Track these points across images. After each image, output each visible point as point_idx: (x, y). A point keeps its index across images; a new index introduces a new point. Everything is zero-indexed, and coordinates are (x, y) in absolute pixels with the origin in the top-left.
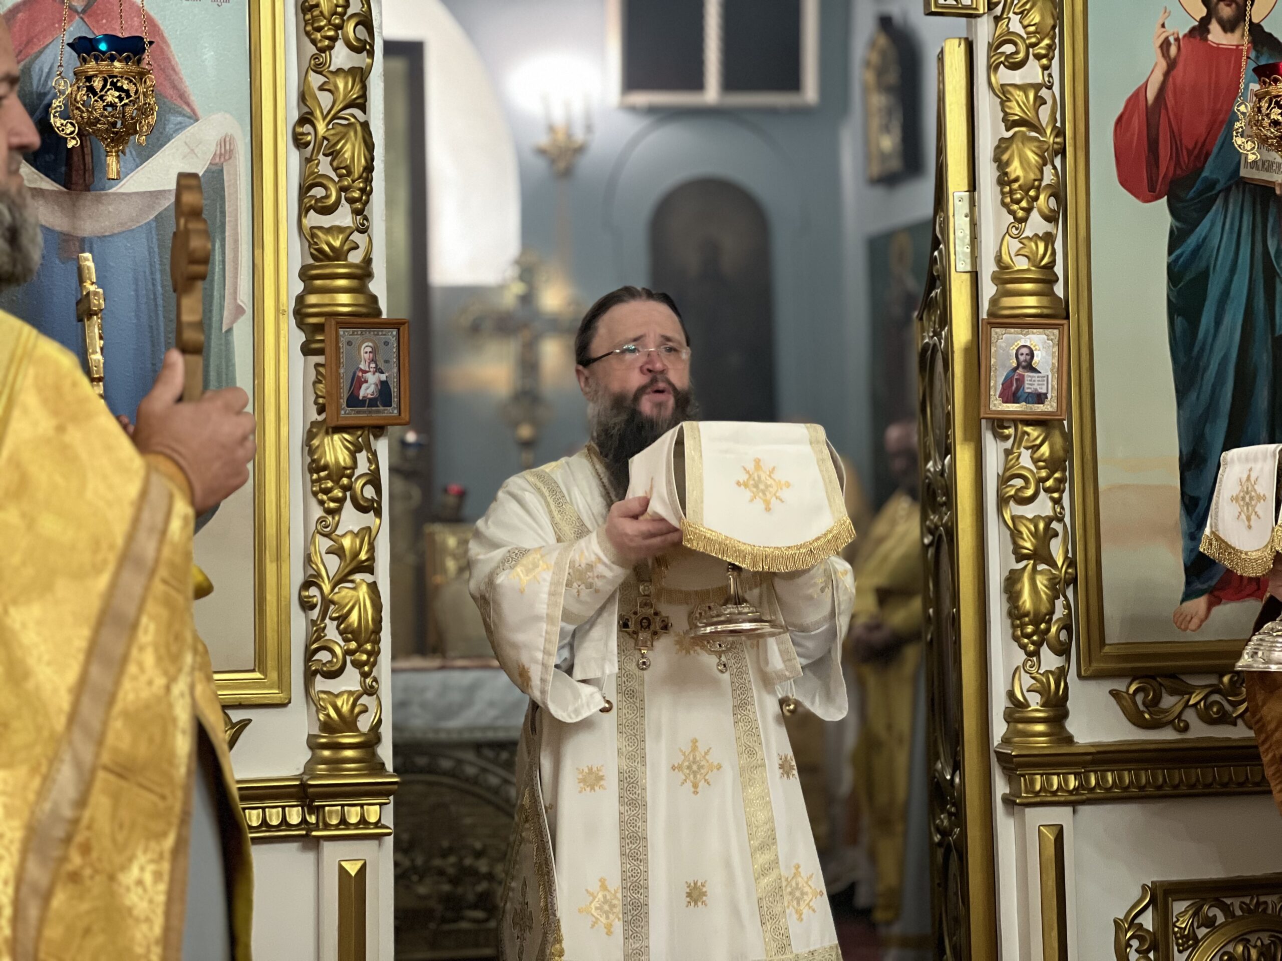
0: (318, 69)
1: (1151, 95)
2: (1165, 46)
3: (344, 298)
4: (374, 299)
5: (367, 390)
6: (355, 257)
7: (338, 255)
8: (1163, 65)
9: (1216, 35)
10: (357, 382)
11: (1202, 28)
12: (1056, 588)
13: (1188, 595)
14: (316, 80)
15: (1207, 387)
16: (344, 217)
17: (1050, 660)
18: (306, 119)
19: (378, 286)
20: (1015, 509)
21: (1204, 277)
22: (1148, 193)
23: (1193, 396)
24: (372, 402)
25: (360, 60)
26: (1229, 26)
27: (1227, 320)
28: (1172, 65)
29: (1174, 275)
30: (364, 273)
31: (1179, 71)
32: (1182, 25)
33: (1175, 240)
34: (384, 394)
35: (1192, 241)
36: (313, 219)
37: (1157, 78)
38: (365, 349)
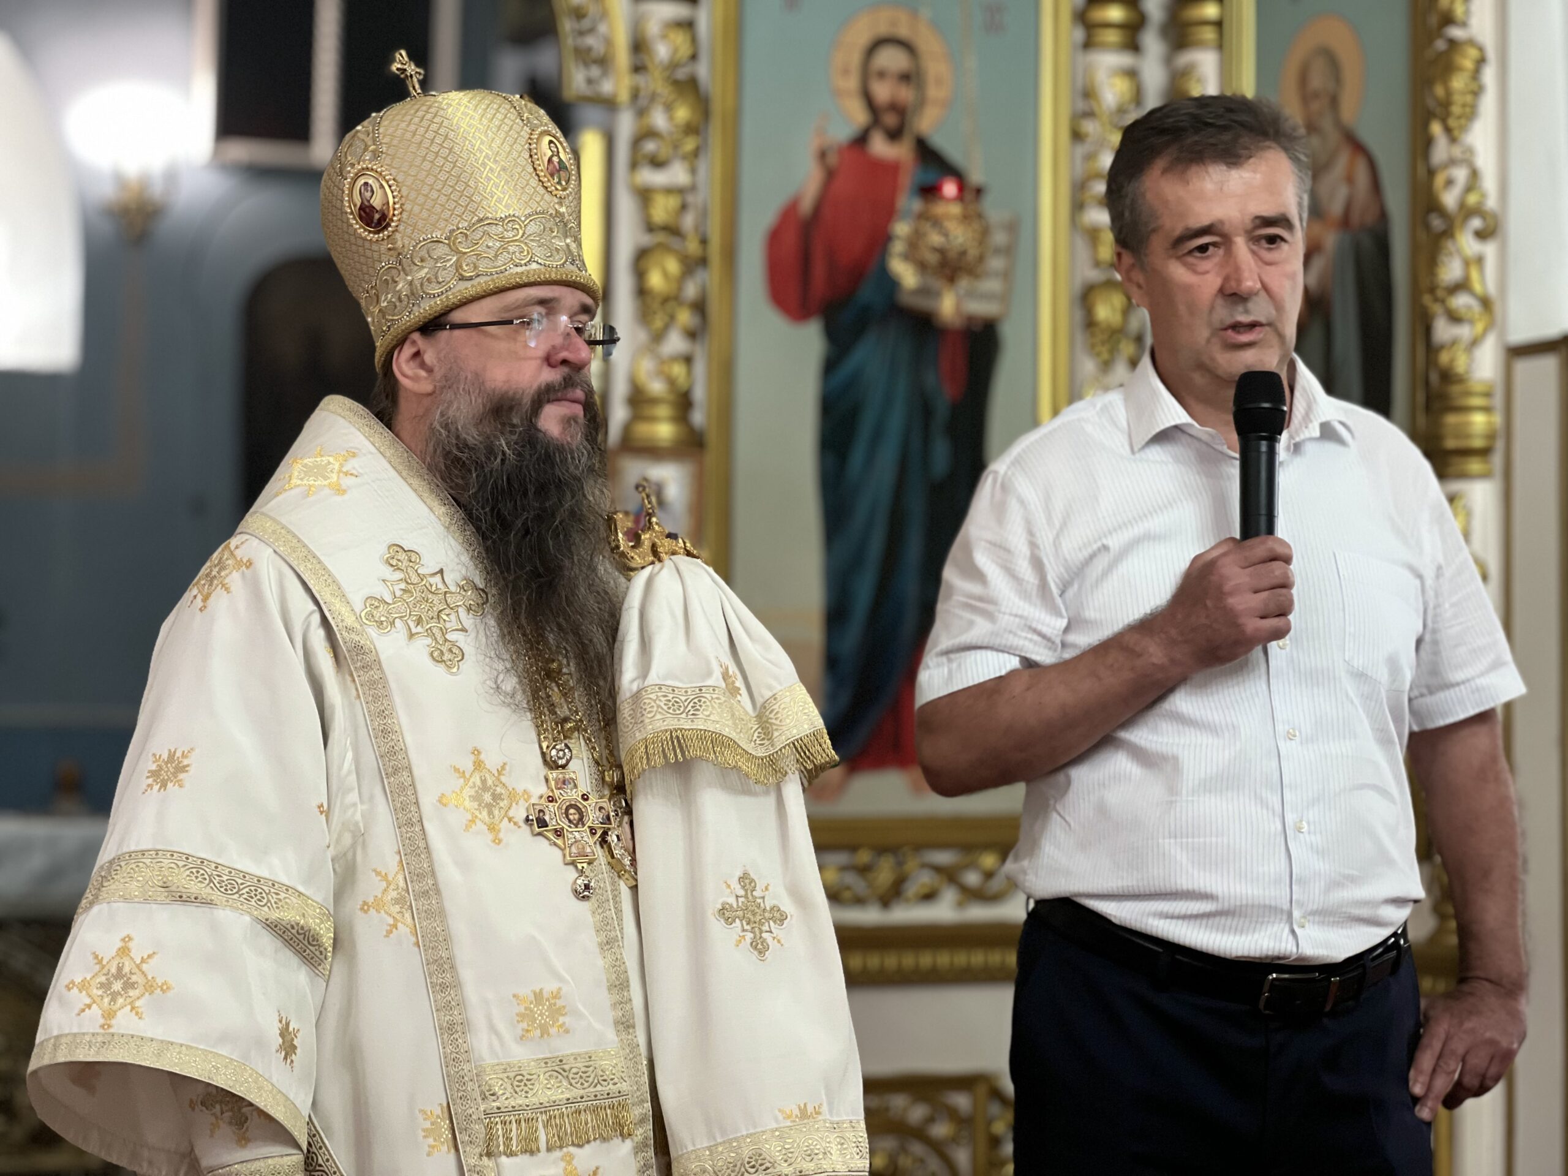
1: (807, 208)
8: (820, 177)
22: (800, 313)
29: (827, 406)
31: (836, 185)
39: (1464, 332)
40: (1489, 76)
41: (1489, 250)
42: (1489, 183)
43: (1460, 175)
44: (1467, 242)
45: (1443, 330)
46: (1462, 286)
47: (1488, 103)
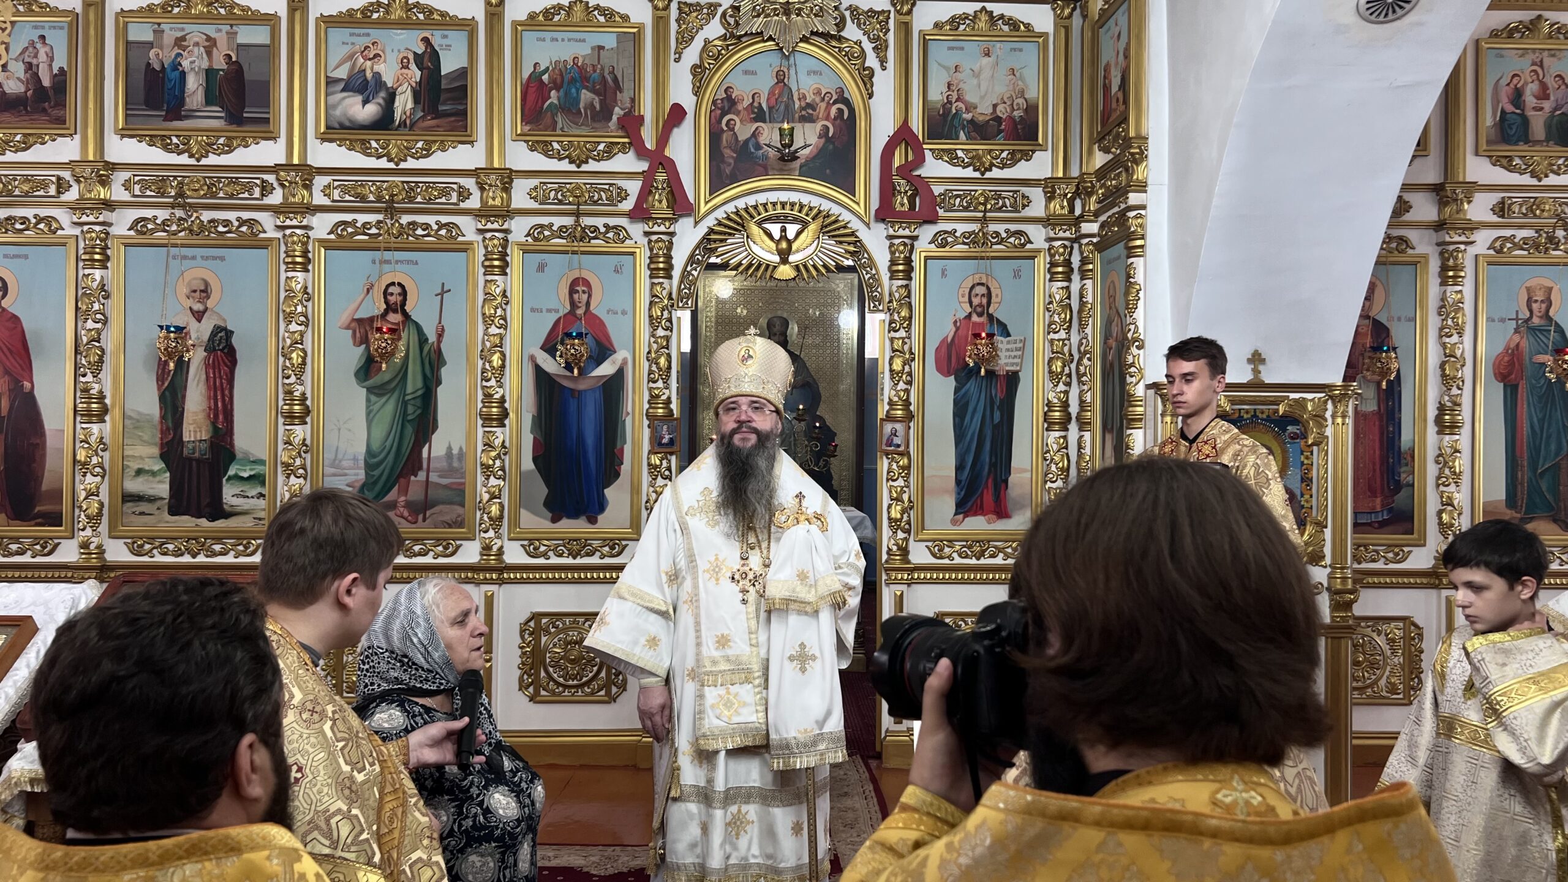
0: (653, 336)
1: (949, 340)
2: (955, 322)
3: (660, 411)
4: (672, 410)
5: (665, 441)
6: (664, 397)
7: (658, 396)
8: (954, 329)
9: (975, 318)
10: (662, 438)
11: (969, 316)
12: (903, 512)
13: (956, 514)
14: (652, 340)
15: (966, 444)
16: (660, 384)
17: (901, 535)
18: (649, 352)
19: (674, 406)
20: (891, 483)
21: (967, 404)
22: (947, 374)
23: (961, 446)
24: (667, 444)
25: (668, 333)
26: (980, 315)
27: (975, 420)
28: (957, 329)
29: (956, 402)
30: (668, 401)
31: (960, 332)
32: (962, 315)
33: (957, 390)
34: (672, 442)
35: (963, 391)
36: (651, 385)
37: (952, 333)
38: (665, 427)
39: (1134, 380)
40: (1141, 294)
41: (1141, 352)
42: (1141, 330)
43: (1132, 327)
44: (1134, 350)
45: (1129, 379)
46: (1132, 365)
47: (1141, 304)
